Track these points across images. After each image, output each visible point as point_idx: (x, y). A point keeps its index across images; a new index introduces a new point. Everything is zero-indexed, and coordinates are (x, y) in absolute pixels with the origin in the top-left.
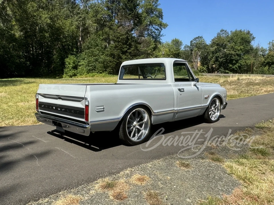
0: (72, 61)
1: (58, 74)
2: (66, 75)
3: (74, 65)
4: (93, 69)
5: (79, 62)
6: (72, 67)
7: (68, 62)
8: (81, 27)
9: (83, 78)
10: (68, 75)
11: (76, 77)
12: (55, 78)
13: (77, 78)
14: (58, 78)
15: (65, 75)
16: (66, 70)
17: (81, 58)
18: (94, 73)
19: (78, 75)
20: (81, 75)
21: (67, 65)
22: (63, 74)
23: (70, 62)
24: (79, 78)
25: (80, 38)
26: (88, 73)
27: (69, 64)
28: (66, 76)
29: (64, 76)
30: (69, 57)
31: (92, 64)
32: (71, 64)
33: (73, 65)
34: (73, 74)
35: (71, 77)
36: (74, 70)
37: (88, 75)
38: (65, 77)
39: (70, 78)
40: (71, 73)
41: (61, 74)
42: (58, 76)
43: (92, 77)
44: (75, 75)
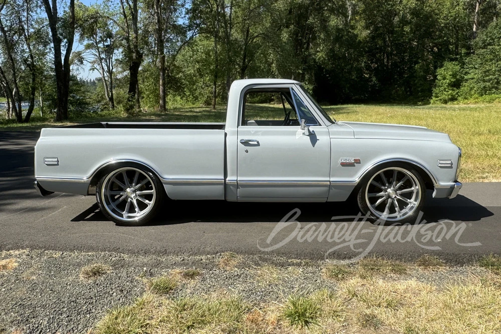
0: (450, 73)
1: (422, 97)
2: (437, 99)
3: (452, 80)
4: (493, 88)
5: (466, 73)
6: (449, 84)
7: (442, 74)
8: (478, 4)
9: (470, 105)
10: (440, 100)
11: (456, 102)
12: (415, 104)
13: (458, 104)
14: (420, 105)
15: (434, 98)
16: (435, 91)
17: (471, 66)
18: (493, 95)
19: (460, 98)
20: (466, 98)
21: (440, 81)
22: (430, 97)
23: (445, 75)
24: (462, 105)
25: (475, 26)
26: (482, 95)
27: (444, 79)
28: (437, 101)
29: (432, 101)
30: (445, 65)
31: (491, 77)
32: (447, 79)
33: (450, 80)
34: (450, 96)
35: (445, 102)
36: (453, 90)
37: (481, 99)
38: (434, 103)
39: (444, 105)
40: (445, 96)
41: (427, 97)
42: (422, 100)
43: (489, 102)
44: (453, 99)
